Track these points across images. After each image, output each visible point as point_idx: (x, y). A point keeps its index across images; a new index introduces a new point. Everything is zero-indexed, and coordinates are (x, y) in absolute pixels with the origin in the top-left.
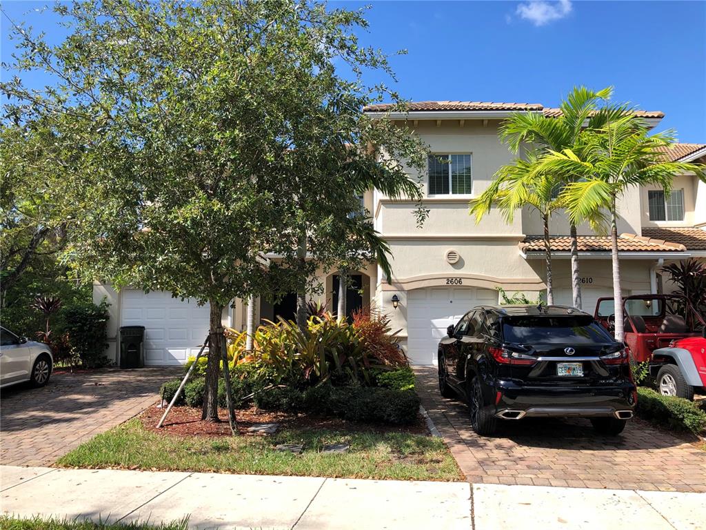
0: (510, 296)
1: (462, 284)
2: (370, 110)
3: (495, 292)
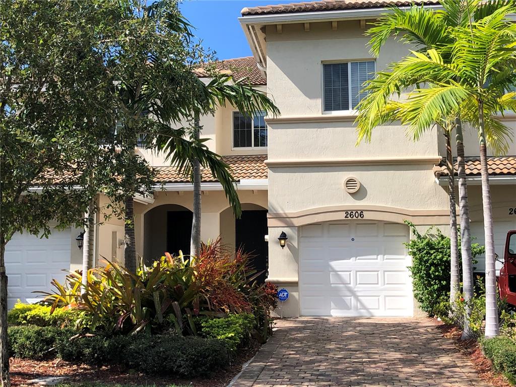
0: (422, 231)
1: (364, 218)
2: (249, 14)
3: (406, 226)
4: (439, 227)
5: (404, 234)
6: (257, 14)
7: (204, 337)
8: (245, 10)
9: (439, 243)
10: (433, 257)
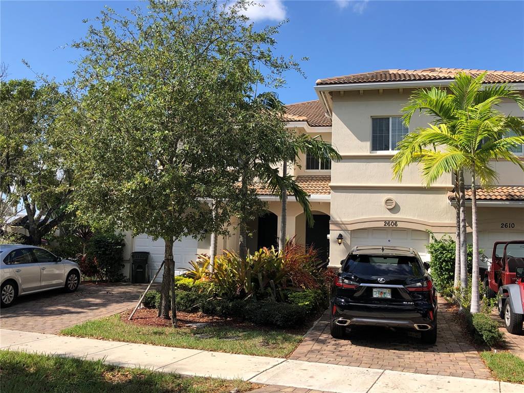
0: (439, 237)
1: (398, 226)
2: (321, 84)
3: (427, 233)
4: (451, 235)
5: (425, 239)
6: (327, 84)
7: (290, 303)
8: (319, 81)
9: (450, 246)
10: (445, 256)
